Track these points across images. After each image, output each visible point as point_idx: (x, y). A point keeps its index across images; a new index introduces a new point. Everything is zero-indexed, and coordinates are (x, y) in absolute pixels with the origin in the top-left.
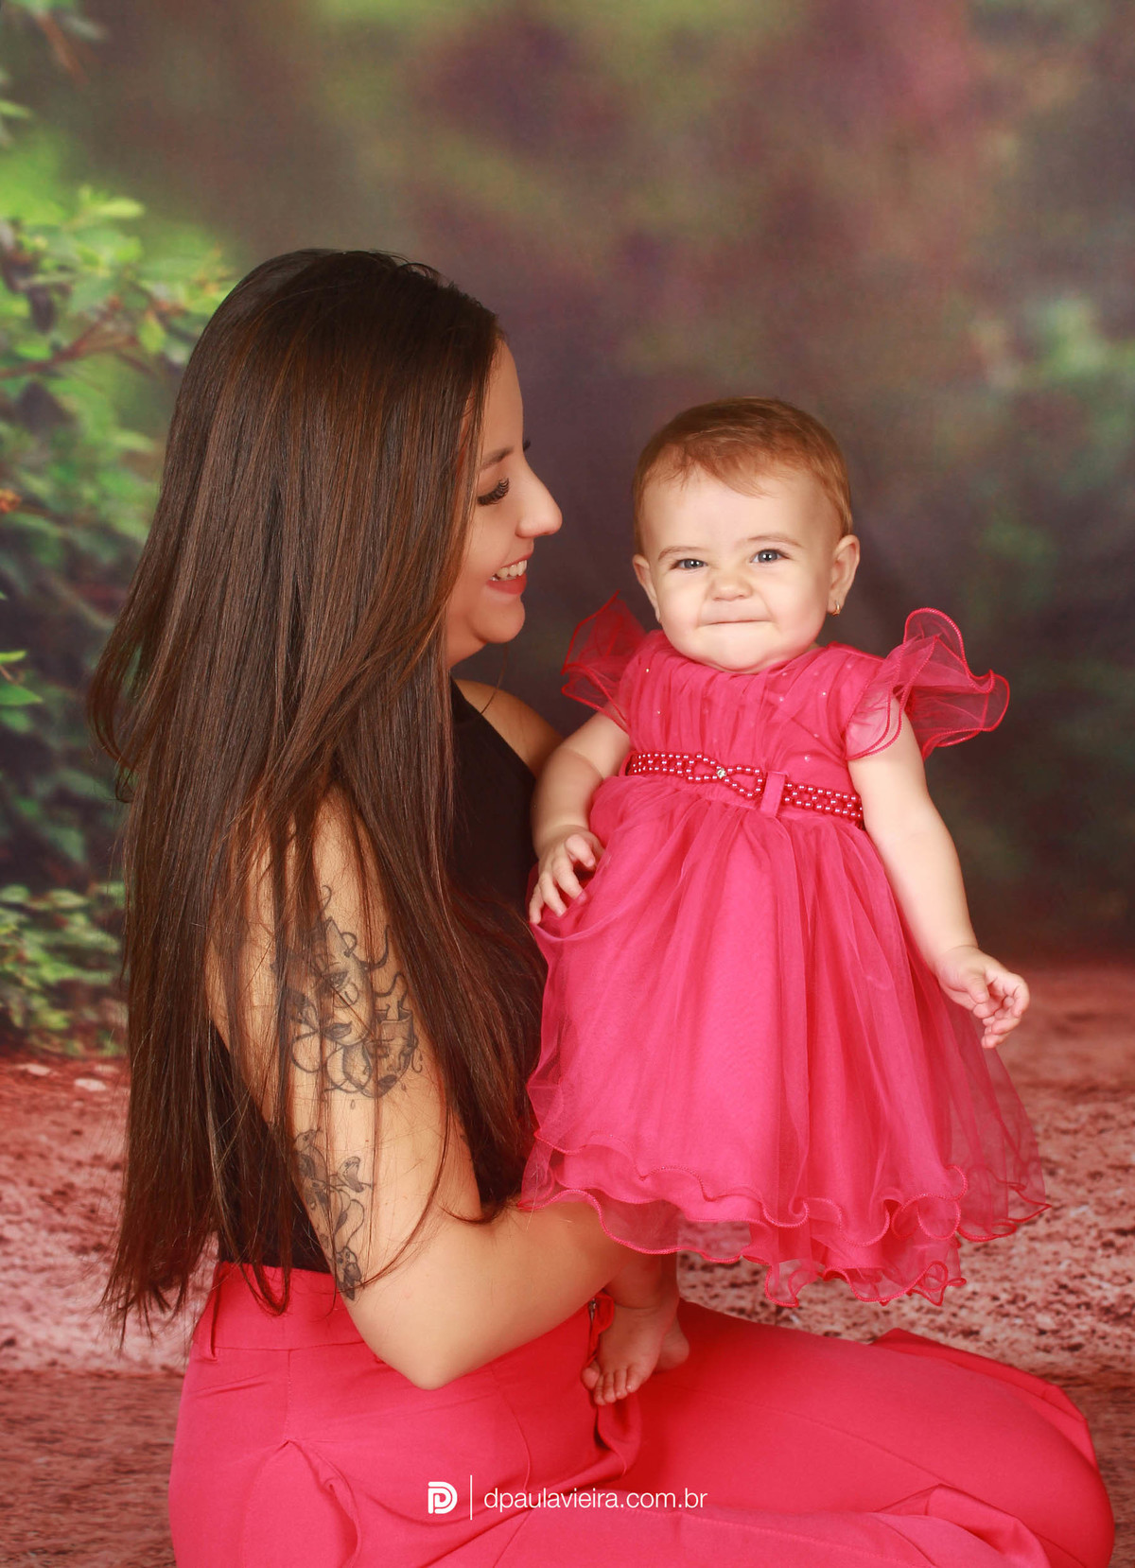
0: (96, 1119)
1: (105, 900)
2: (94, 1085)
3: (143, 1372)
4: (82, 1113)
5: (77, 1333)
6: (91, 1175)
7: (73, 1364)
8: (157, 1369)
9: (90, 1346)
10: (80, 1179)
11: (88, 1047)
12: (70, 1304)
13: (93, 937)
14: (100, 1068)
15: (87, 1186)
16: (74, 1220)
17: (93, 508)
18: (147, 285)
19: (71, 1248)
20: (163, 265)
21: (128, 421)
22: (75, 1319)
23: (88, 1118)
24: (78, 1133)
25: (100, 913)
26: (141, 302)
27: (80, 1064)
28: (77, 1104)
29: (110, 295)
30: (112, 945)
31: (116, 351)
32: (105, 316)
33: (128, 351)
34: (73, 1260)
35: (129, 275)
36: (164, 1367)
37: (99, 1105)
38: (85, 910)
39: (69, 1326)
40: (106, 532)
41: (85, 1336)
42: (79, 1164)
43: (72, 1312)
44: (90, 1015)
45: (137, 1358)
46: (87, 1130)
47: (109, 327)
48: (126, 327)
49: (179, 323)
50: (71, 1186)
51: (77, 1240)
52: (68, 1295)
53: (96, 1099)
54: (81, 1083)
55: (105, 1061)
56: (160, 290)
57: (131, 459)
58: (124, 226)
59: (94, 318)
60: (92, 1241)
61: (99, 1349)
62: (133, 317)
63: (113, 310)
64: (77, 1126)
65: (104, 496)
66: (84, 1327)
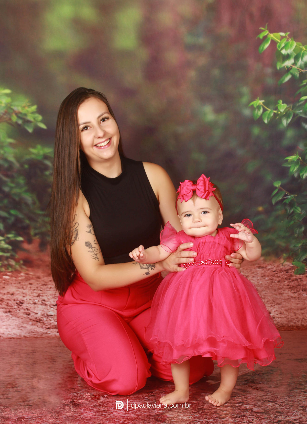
0: (8, 284)
1: (8, 238)
2: (7, 277)
3: (20, 337)
4: (5, 283)
5: (5, 330)
6: (7, 296)
7: (5, 336)
8: (22, 337)
9: (8, 332)
10: (5, 297)
11: (6, 269)
12: (4, 324)
13: (6, 246)
14: (8, 274)
15: (6, 299)
16: (4, 306)
17: (3, 155)
18: (13, 107)
19: (3, 312)
20: (16, 103)
21: (10, 136)
22: (5, 327)
23: (6, 284)
24: (4, 287)
25: (7, 241)
26: (11, 111)
27: (4, 273)
28: (4, 281)
29: (5, 110)
30: (10, 247)
31: (6, 121)
32: (4, 114)
33: (9, 121)
34: (4, 315)
35: (9, 105)
36: (24, 336)
37: (8, 281)
38: (4, 240)
39: (4, 328)
40: (6, 160)
41: (7, 330)
42: (4, 294)
43: (4, 325)
44: (6, 262)
45: (18, 334)
46: (6, 287)
47: (5, 116)
48: (9, 116)
49: (20, 115)
50: (3, 299)
51: (4, 310)
52: (3, 322)
53: (8, 280)
54: (4, 277)
55: (9, 272)
56: (15, 108)
57: (11, 144)
58: (7, 95)
59: (2, 115)
60: (8, 310)
61: (10, 333)
62: (10, 114)
63: (6, 113)
64: (3, 286)
65: (5, 152)
66: (7, 328)
